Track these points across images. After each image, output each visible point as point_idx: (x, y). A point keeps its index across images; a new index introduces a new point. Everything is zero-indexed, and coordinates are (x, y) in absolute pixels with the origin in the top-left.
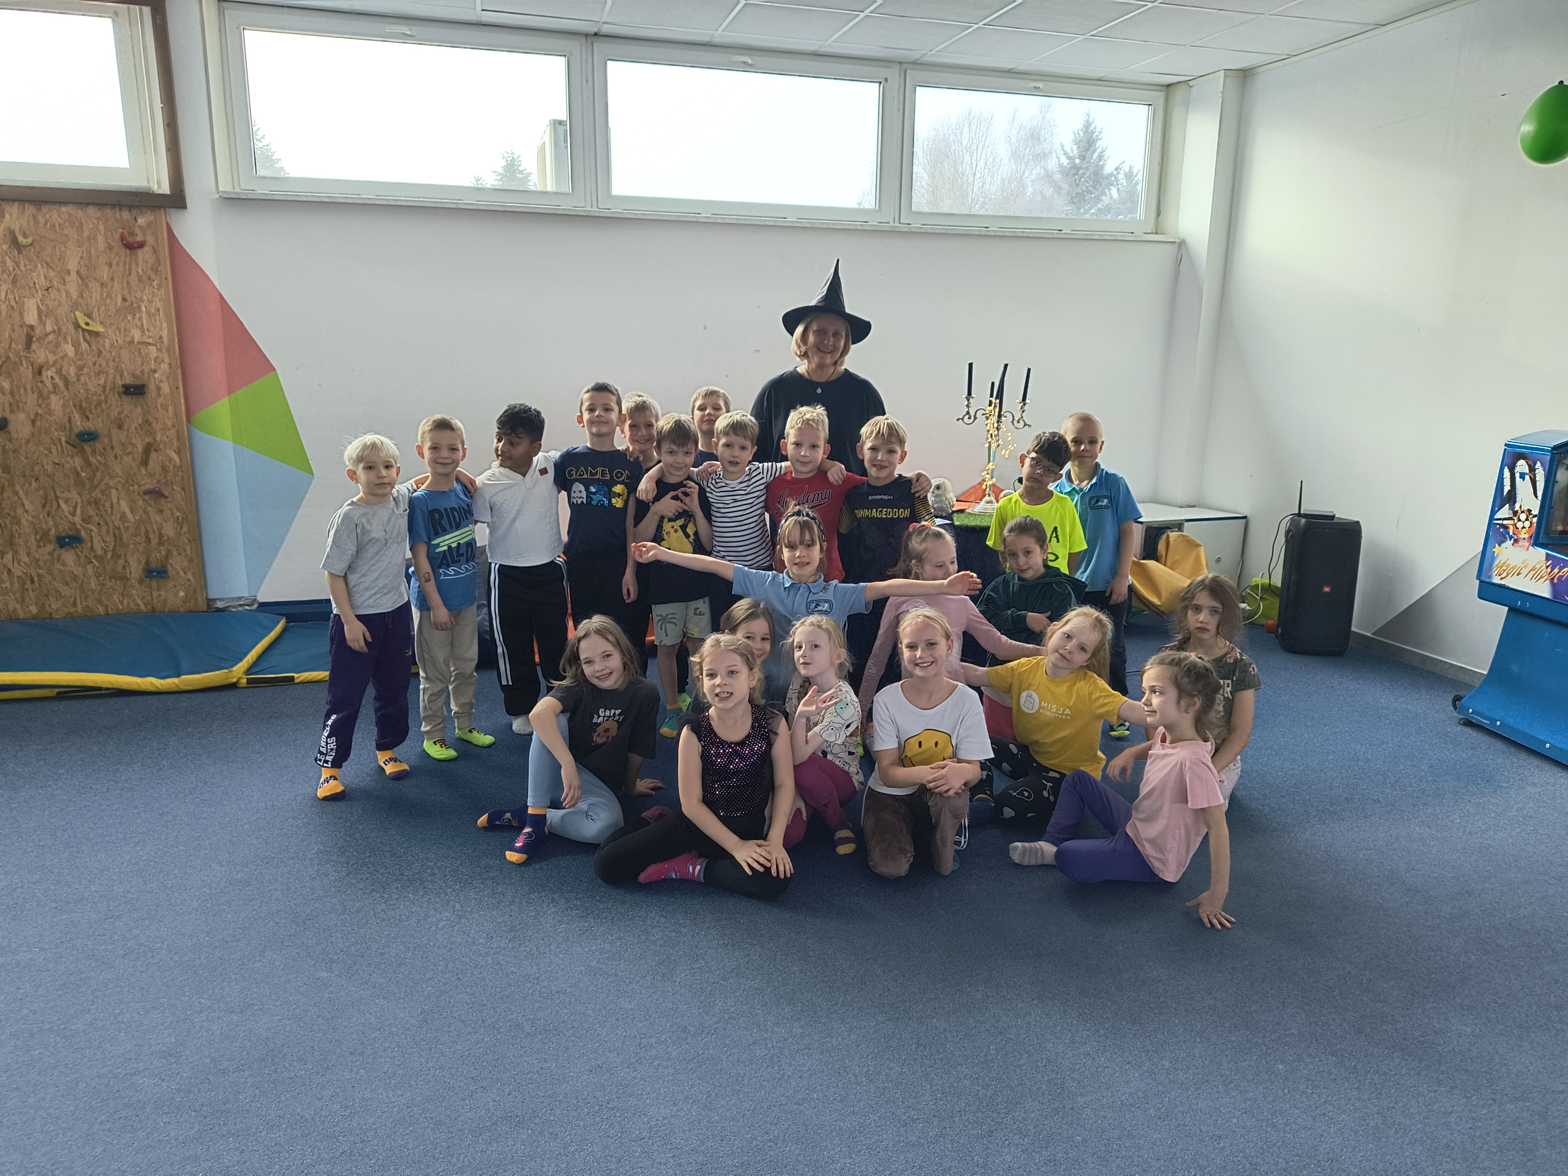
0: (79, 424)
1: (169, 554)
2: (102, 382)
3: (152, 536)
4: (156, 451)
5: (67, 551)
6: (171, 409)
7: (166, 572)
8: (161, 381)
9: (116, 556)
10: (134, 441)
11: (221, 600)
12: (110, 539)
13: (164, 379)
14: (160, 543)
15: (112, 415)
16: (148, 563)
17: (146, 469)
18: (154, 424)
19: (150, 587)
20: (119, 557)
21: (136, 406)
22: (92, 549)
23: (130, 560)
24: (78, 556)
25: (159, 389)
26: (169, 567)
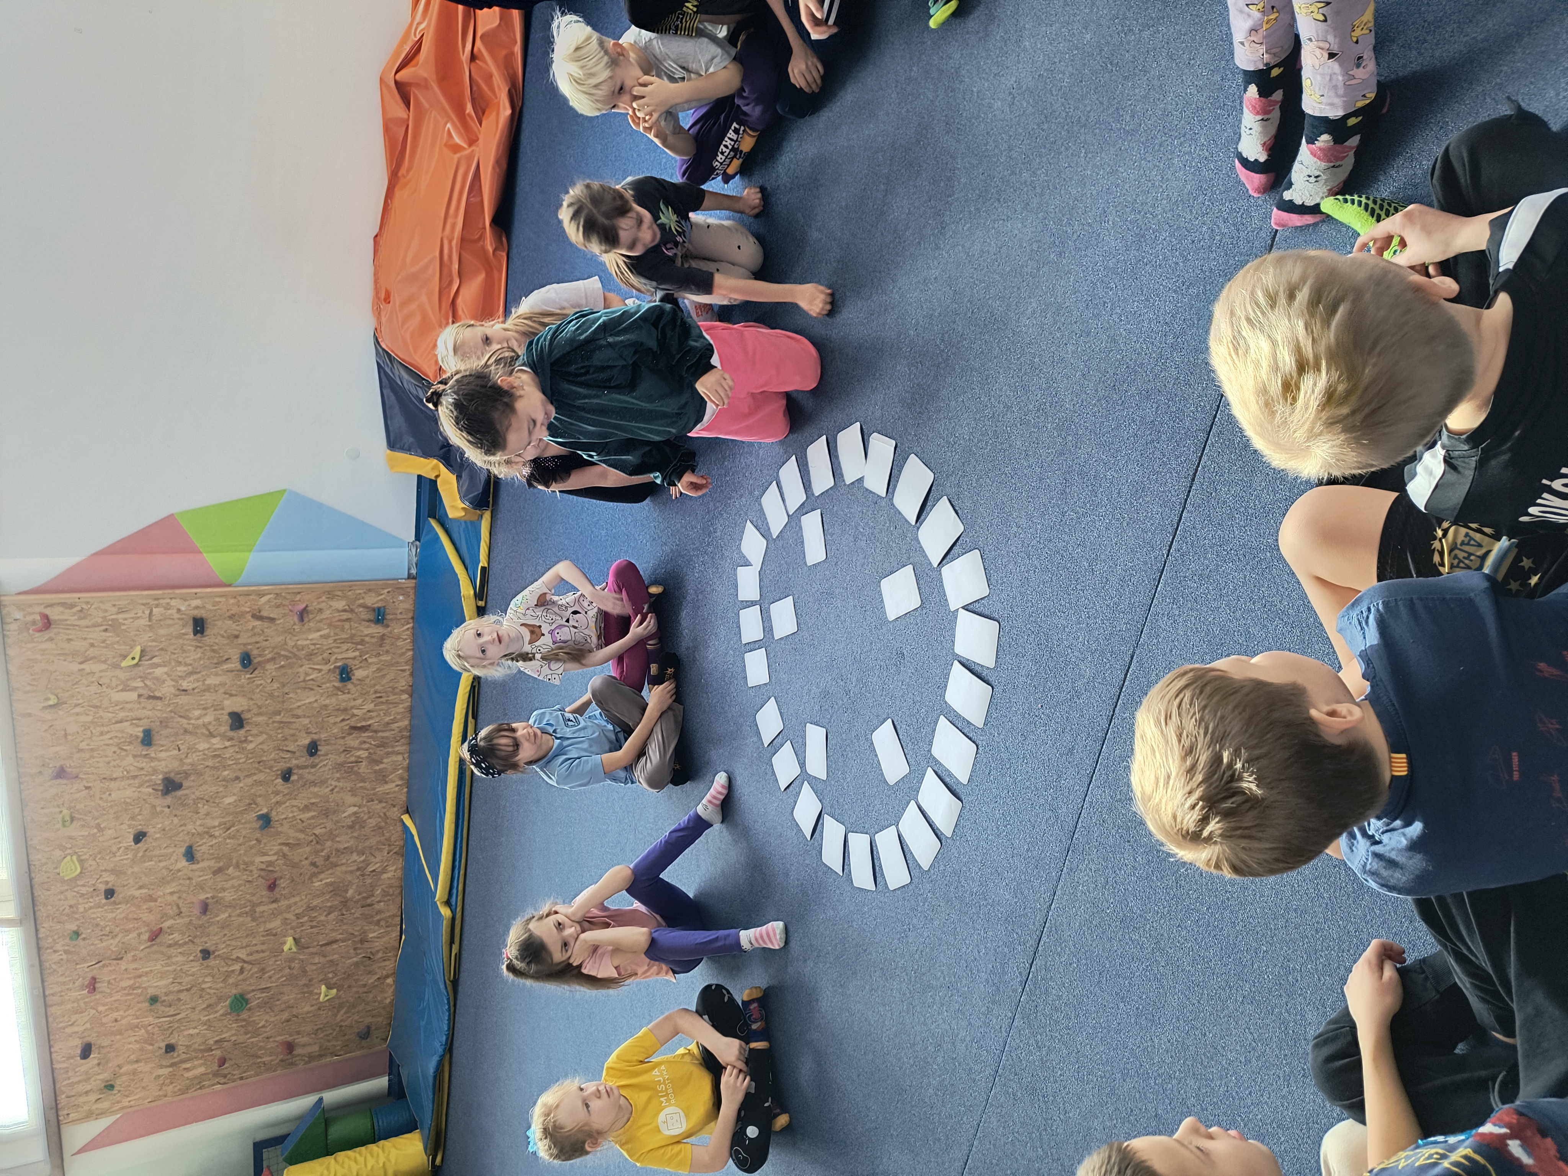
0: (235, 665)
1: (363, 606)
2: (192, 649)
3: (345, 617)
4: (260, 612)
5: (354, 675)
6: (217, 599)
7: (379, 609)
8: (189, 605)
9: (362, 642)
10: (251, 627)
11: (409, 569)
12: (345, 647)
13: (187, 603)
14: (352, 611)
15: (225, 642)
16: (369, 621)
17: (279, 619)
18: (232, 612)
19: (392, 620)
20: (363, 640)
21: (216, 625)
22: (354, 658)
23: (366, 632)
24: (360, 667)
25: (197, 607)
26: (376, 606)
